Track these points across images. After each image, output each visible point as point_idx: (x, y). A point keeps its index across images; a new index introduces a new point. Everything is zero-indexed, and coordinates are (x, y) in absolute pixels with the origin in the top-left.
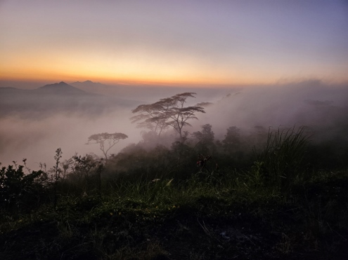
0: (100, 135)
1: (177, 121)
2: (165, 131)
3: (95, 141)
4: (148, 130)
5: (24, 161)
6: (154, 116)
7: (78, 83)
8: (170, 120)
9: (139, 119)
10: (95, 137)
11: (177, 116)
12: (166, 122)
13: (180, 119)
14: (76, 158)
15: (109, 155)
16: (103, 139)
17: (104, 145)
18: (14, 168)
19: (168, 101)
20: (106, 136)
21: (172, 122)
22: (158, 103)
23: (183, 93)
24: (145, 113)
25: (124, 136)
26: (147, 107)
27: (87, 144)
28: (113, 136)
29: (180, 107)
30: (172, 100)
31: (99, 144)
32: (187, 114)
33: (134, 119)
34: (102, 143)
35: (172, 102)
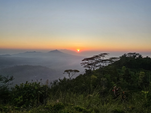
0: (69, 70)
1: (101, 65)
2: (95, 70)
4: (88, 69)
5: (41, 80)
6: (90, 63)
7: (62, 50)
9: (85, 64)
10: (67, 71)
11: (101, 63)
13: (102, 65)
14: (60, 80)
15: (72, 79)
18: (37, 83)
19: (97, 56)
20: (71, 71)
23: (104, 53)
24: (87, 62)
25: (78, 71)
26: (87, 59)
27: (64, 73)
28: (74, 71)
29: (102, 59)
31: (68, 74)
32: (105, 62)
33: (83, 64)
34: (69, 73)
35: (99, 57)
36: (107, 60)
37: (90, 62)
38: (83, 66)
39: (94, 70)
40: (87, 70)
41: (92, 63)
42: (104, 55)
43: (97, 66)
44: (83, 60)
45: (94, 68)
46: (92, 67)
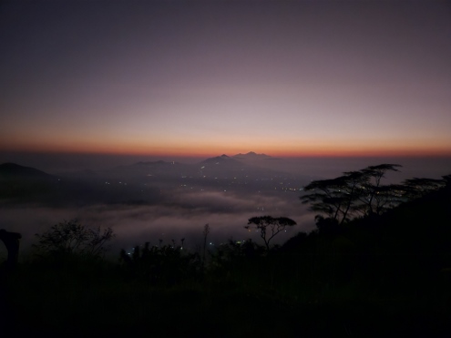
0: (262, 218)
1: (369, 204)
2: (351, 218)
4: (325, 216)
6: (333, 196)
8: (357, 203)
9: (313, 199)
10: (256, 220)
11: (369, 197)
12: (353, 205)
13: (374, 202)
15: (271, 245)
17: (266, 232)
19: (355, 176)
20: (269, 220)
21: (362, 206)
25: (292, 223)
26: (323, 184)
27: (247, 228)
28: (277, 222)
29: (375, 184)
31: (260, 229)
32: (387, 196)
34: (263, 228)
35: (362, 177)
36: (394, 187)
37: (331, 192)
38: (309, 205)
39: (348, 220)
40: (321, 219)
41: (339, 196)
42: (382, 171)
43: (355, 209)
44: (308, 188)
45: (345, 214)
46: (338, 209)
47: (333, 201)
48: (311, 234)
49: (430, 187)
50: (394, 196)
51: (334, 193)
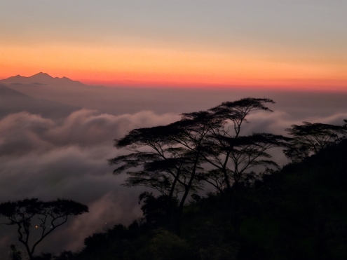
1: (224, 169)
3: (6, 219)
6: (168, 155)
8: (206, 167)
11: (223, 156)
12: (198, 171)
13: (231, 166)
16: (27, 216)
19: (202, 118)
21: (213, 173)
22: (177, 123)
23: (238, 98)
24: (146, 148)
30: (211, 117)
32: (250, 153)
33: (123, 163)
37: (166, 150)
41: (178, 155)
42: (244, 110)
44: (122, 143)
45: (188, 187)
46: (177, 178)
47: (168, 164)
48: (131, 227)
49: (327, 139)
50: (261, 154)
51: (170, 150)
